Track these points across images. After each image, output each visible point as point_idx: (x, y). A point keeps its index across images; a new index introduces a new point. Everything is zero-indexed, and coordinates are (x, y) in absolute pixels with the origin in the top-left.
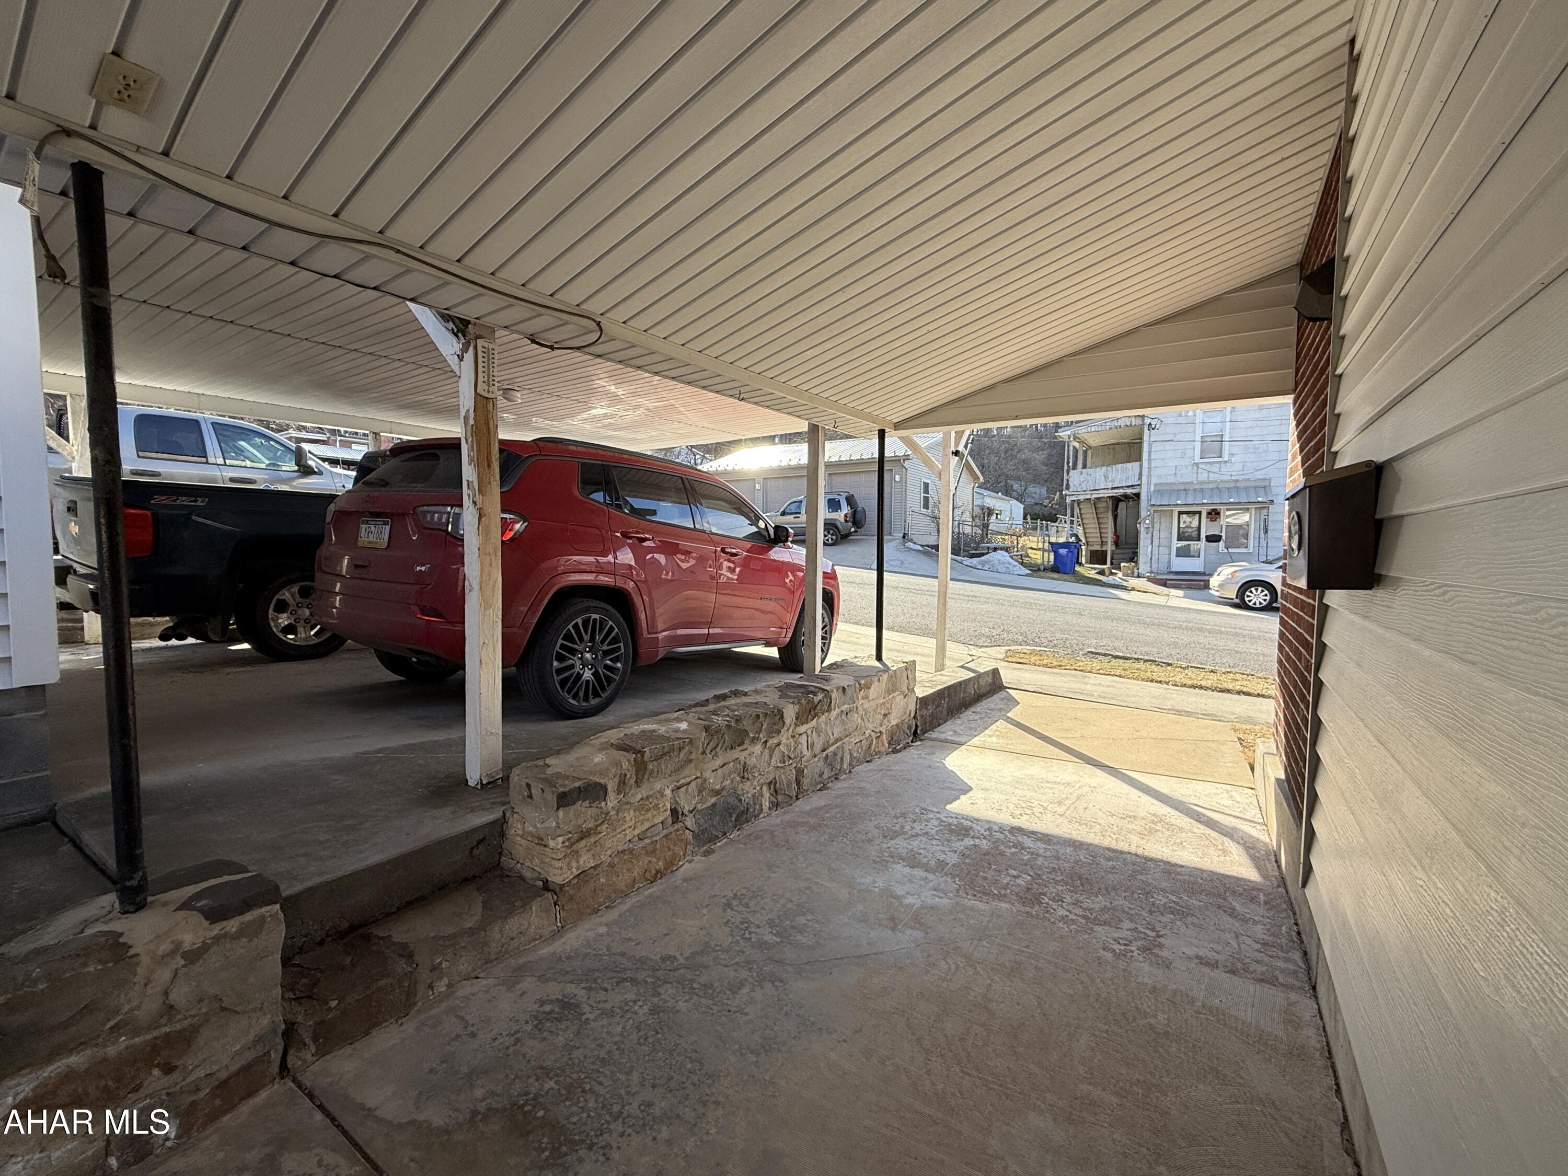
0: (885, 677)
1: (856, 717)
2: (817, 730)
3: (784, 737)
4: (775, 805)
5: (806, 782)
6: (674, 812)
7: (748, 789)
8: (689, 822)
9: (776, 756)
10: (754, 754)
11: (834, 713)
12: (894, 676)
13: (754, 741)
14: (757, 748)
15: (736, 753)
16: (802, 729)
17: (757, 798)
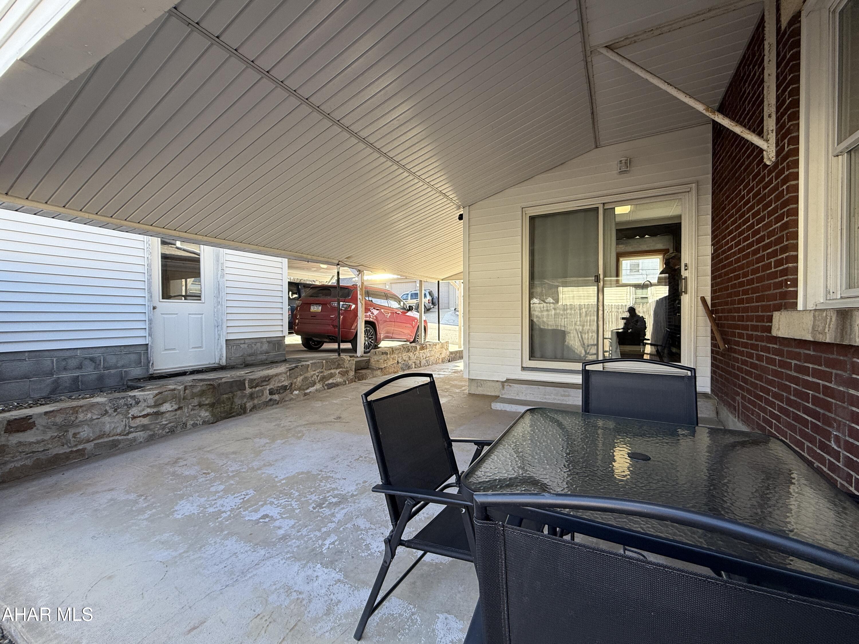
0: (440, 344)
1: (433, 353)
2: (424, 352)
3: (417, 352)
4: (415, 368)
5: (422, 364)
6: (398, 362)
7: (410, 362)
8: (400, 365)
9: (415, 357)
10: (411, 355)
11: (428, 350)
12: (442, 344)
13: (411, 351)
14: (412, 353)
15: (408, 354)
16: (421, 352)
17: (412, 364)
